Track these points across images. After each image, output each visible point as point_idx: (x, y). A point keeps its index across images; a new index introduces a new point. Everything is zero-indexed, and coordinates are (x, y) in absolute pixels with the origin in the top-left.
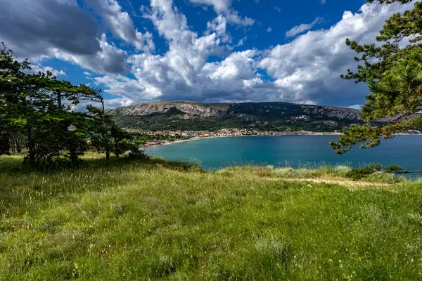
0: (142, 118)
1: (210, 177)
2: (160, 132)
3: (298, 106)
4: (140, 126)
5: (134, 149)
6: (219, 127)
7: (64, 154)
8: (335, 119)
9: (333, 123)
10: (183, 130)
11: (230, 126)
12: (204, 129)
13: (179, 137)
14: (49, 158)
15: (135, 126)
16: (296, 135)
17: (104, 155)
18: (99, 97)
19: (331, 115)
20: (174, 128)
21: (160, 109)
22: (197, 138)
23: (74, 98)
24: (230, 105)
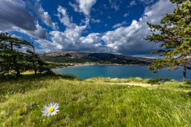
0: (54, 57)
1: (83, 83)
2: (61, 63)
3: (114, 55)
4: (54, 61)
5: (48, 70)
6: (85, 62)
7: (12, 72)
8: (126, 60)
9: (125, 61)
10: (71, 62)
11: (89, 62)
12: (79, 62)
13: (69, 65)
14: (3, 74)
15: (51, 61)
16: (113, 65)
17: (33, 72)
18: (32, 46)
19: (125, 58)
20: (67, 62)
21: (62, 54)
22: (76, 66)
23: (18, 46)
24: (89, 53)
